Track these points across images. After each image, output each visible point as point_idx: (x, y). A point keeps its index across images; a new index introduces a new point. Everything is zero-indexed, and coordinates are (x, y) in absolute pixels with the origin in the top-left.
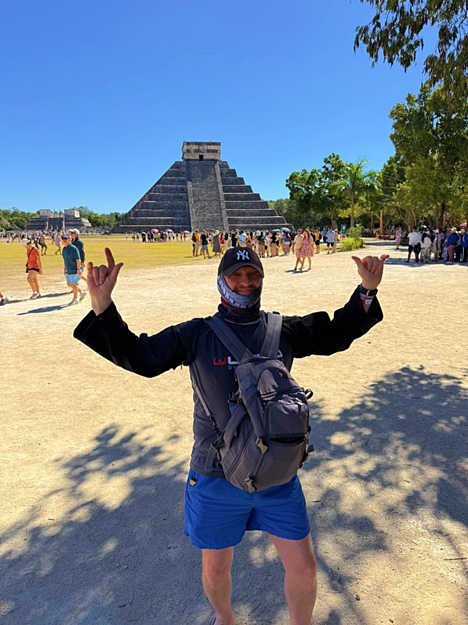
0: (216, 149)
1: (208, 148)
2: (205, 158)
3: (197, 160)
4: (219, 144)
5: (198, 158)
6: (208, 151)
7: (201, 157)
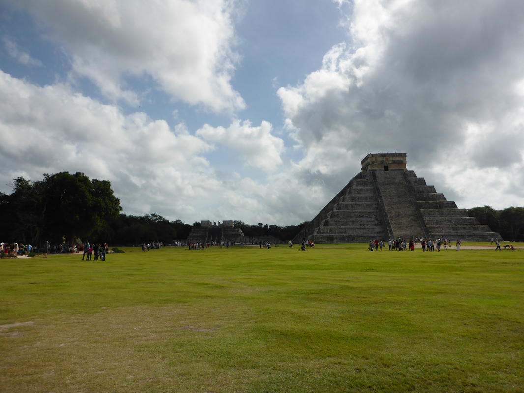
0: (402, 159)
1: (394, 159)
2: (390, 169)
3: (382, 170)
4: (405, 155)
5: (383, 169)
6: (394, 162)
7: (386, 168)
